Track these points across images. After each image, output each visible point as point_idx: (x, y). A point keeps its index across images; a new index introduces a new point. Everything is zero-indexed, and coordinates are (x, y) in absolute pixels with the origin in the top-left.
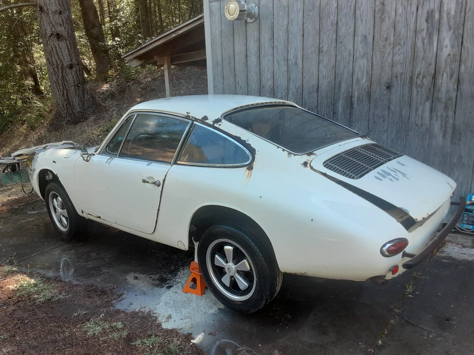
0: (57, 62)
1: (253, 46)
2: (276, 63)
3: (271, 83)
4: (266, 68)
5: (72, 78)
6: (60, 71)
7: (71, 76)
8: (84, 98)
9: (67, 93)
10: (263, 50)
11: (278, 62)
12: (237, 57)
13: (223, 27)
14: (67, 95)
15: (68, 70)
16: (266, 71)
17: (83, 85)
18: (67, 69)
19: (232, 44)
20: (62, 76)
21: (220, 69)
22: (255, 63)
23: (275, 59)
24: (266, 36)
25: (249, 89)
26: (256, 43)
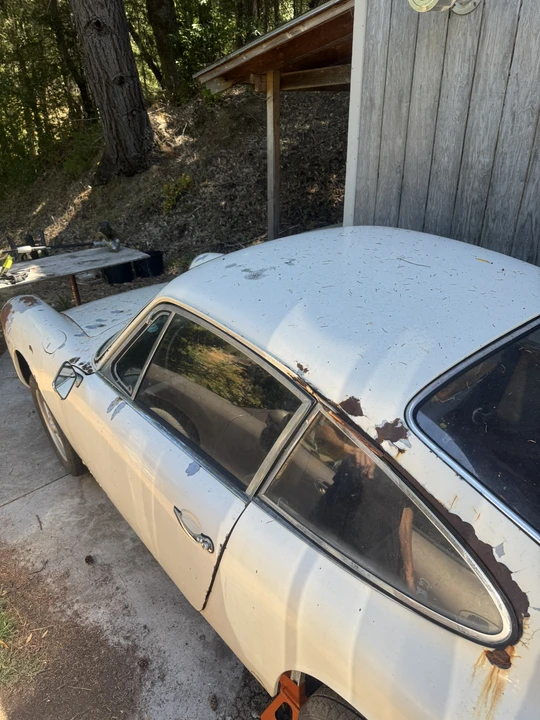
0: (99, 73)
1: (458, 69)
2: (507, 116)
3: (487, 160)
4: (482, 125)
5: (123, 102)
6: (104, 89)
7: (122, 98)
8: (142, 134)
9: (116, 127)
10: (481, 82)
11: (513, 114)
12: (416, 94)
13: (394, 22)
14: (117, 130)
15: (117, 88)
16: (481, 132)
17: (140, 112)
18: (115, 86)
19: (410, 65)
20: (108, 99)
21: (375, 118)
22: (458, 113)
23: (508, 106)
24: (494, 50)
25: (435, 167)
26: (466, 65)
